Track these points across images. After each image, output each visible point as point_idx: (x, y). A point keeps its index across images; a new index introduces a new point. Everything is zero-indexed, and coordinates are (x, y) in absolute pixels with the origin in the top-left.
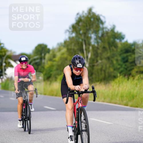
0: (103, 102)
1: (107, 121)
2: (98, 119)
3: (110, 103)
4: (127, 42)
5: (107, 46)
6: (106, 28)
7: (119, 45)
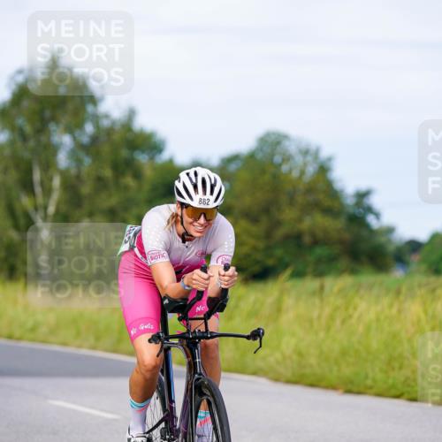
0: (94, 348)
1: (102, 410)
2: (74, 403)
3: (115, 351)
4: (171, 161)
5: (108, 173)
6: (107, 116)
7: (148, 173)
